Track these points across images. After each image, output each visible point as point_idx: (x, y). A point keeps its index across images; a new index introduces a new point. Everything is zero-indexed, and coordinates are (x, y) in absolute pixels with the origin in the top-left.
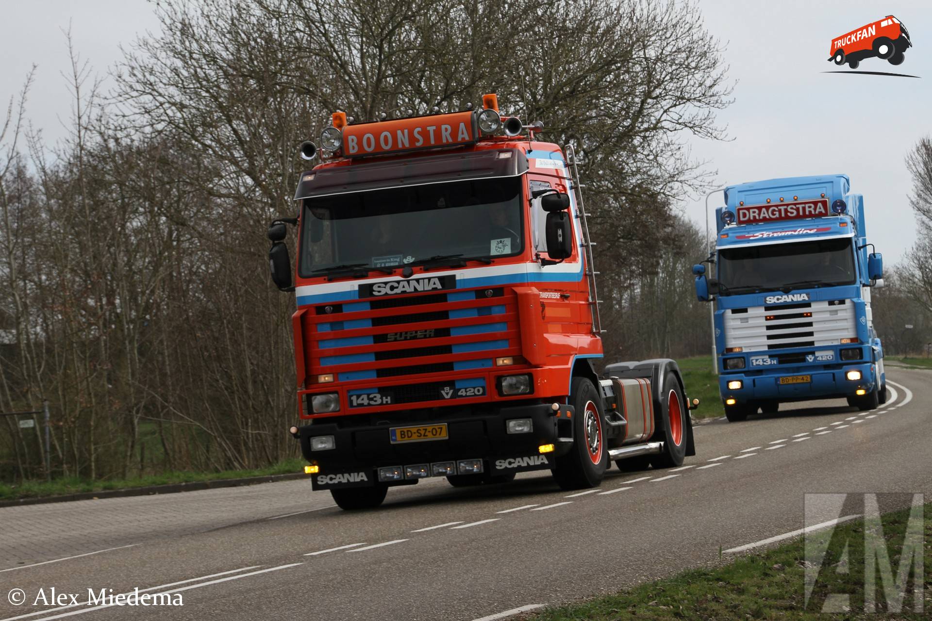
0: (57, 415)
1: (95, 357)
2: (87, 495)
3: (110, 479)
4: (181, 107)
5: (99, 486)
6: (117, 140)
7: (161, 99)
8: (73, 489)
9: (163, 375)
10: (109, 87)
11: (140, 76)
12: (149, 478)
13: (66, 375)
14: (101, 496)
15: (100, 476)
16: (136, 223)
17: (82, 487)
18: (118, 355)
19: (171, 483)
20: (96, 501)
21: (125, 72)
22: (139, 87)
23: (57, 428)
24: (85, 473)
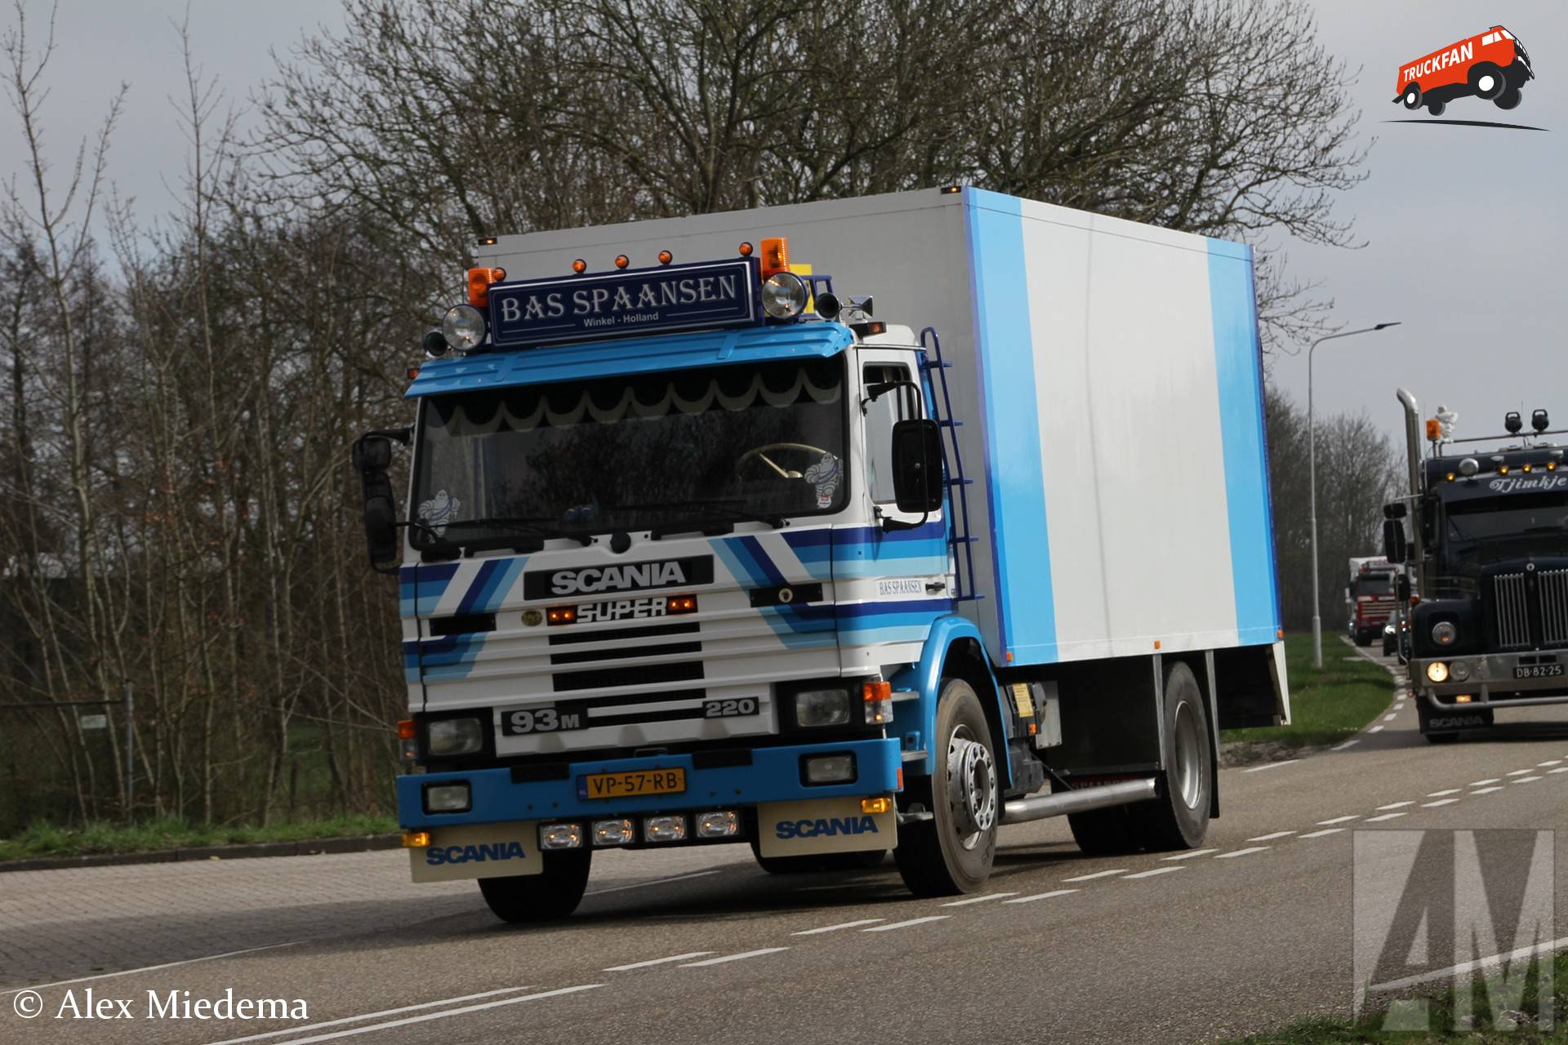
0: (147, 707)
1: (216, 604)
2: (200, 853)
3: (235, 825)
4: (377, 163)
5: (220, 837)
6: (258, 220)
7: (341, 148)
8: (177, 841)
9: (336, 642)
10: (252, 125)
11: (305, 106)
12: (307, 826)
13: (163, 636)
14: (224, 855)
15: (219, 819)
16: (289, 369)
17: (192, 836)
18: (256, 603)
19: (347, 835)
20: (215, 865)
21: (280, 97)
22: (303, 126)
23: (146, 731)
24: (195, 813)
